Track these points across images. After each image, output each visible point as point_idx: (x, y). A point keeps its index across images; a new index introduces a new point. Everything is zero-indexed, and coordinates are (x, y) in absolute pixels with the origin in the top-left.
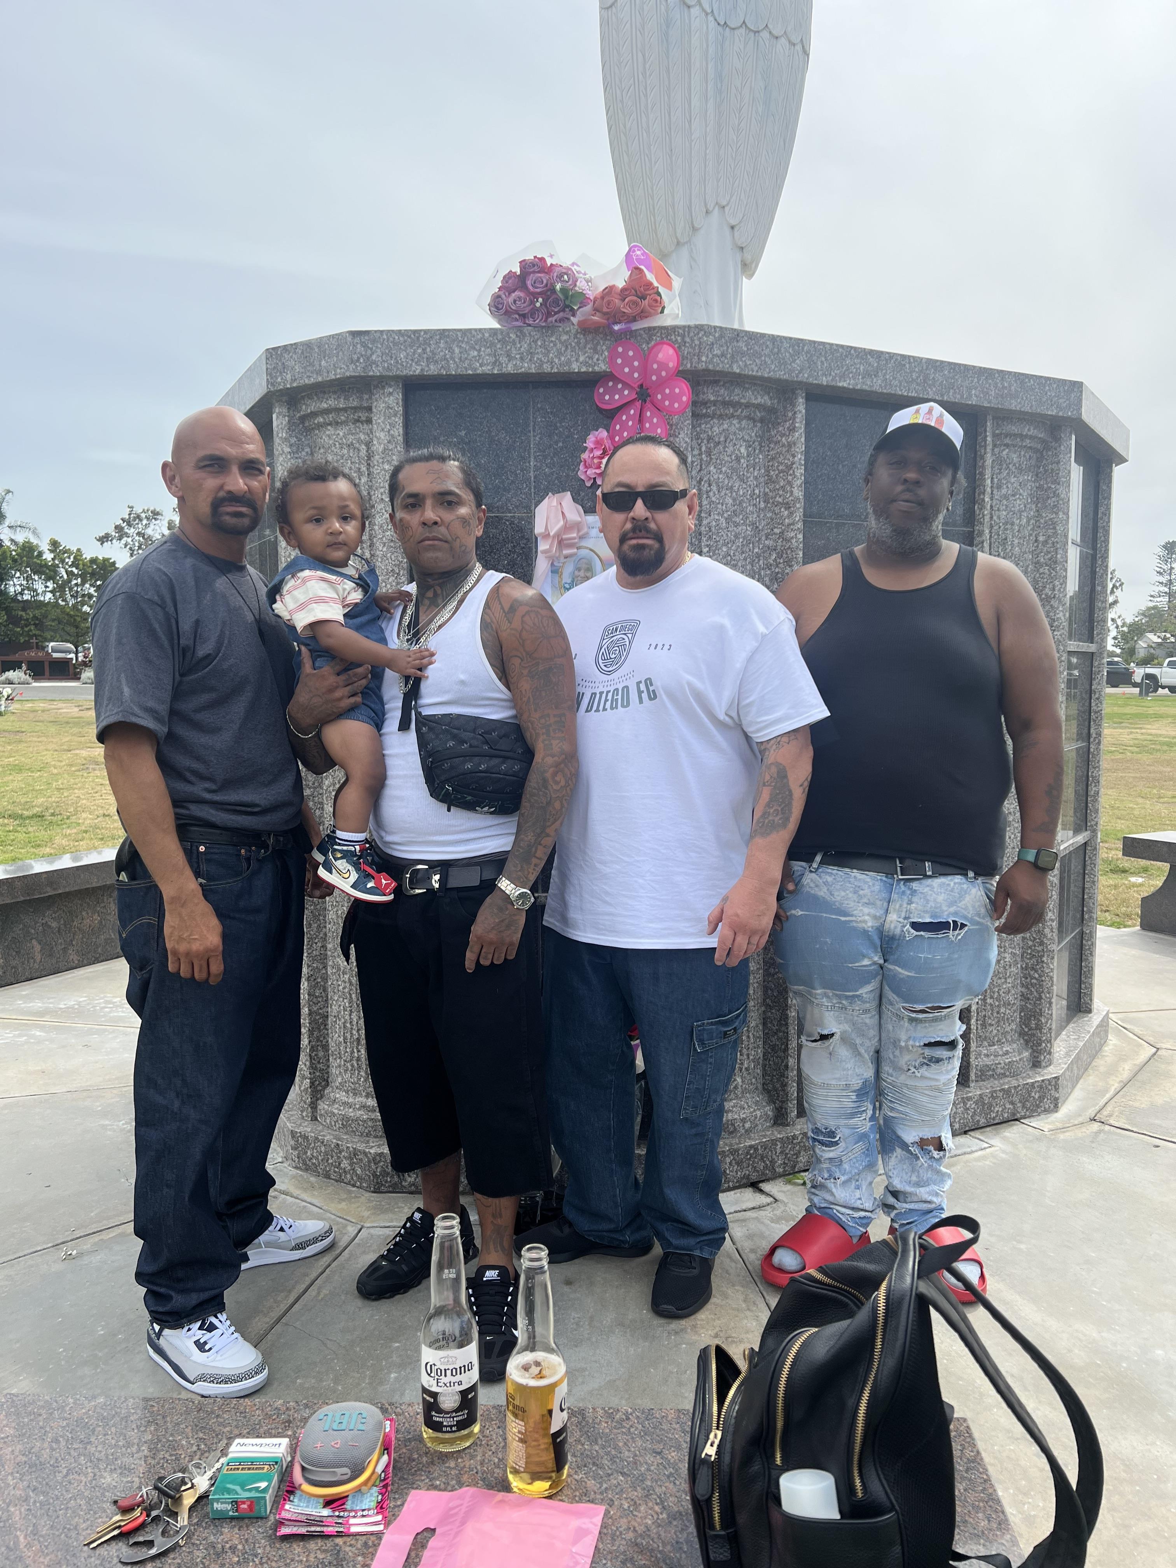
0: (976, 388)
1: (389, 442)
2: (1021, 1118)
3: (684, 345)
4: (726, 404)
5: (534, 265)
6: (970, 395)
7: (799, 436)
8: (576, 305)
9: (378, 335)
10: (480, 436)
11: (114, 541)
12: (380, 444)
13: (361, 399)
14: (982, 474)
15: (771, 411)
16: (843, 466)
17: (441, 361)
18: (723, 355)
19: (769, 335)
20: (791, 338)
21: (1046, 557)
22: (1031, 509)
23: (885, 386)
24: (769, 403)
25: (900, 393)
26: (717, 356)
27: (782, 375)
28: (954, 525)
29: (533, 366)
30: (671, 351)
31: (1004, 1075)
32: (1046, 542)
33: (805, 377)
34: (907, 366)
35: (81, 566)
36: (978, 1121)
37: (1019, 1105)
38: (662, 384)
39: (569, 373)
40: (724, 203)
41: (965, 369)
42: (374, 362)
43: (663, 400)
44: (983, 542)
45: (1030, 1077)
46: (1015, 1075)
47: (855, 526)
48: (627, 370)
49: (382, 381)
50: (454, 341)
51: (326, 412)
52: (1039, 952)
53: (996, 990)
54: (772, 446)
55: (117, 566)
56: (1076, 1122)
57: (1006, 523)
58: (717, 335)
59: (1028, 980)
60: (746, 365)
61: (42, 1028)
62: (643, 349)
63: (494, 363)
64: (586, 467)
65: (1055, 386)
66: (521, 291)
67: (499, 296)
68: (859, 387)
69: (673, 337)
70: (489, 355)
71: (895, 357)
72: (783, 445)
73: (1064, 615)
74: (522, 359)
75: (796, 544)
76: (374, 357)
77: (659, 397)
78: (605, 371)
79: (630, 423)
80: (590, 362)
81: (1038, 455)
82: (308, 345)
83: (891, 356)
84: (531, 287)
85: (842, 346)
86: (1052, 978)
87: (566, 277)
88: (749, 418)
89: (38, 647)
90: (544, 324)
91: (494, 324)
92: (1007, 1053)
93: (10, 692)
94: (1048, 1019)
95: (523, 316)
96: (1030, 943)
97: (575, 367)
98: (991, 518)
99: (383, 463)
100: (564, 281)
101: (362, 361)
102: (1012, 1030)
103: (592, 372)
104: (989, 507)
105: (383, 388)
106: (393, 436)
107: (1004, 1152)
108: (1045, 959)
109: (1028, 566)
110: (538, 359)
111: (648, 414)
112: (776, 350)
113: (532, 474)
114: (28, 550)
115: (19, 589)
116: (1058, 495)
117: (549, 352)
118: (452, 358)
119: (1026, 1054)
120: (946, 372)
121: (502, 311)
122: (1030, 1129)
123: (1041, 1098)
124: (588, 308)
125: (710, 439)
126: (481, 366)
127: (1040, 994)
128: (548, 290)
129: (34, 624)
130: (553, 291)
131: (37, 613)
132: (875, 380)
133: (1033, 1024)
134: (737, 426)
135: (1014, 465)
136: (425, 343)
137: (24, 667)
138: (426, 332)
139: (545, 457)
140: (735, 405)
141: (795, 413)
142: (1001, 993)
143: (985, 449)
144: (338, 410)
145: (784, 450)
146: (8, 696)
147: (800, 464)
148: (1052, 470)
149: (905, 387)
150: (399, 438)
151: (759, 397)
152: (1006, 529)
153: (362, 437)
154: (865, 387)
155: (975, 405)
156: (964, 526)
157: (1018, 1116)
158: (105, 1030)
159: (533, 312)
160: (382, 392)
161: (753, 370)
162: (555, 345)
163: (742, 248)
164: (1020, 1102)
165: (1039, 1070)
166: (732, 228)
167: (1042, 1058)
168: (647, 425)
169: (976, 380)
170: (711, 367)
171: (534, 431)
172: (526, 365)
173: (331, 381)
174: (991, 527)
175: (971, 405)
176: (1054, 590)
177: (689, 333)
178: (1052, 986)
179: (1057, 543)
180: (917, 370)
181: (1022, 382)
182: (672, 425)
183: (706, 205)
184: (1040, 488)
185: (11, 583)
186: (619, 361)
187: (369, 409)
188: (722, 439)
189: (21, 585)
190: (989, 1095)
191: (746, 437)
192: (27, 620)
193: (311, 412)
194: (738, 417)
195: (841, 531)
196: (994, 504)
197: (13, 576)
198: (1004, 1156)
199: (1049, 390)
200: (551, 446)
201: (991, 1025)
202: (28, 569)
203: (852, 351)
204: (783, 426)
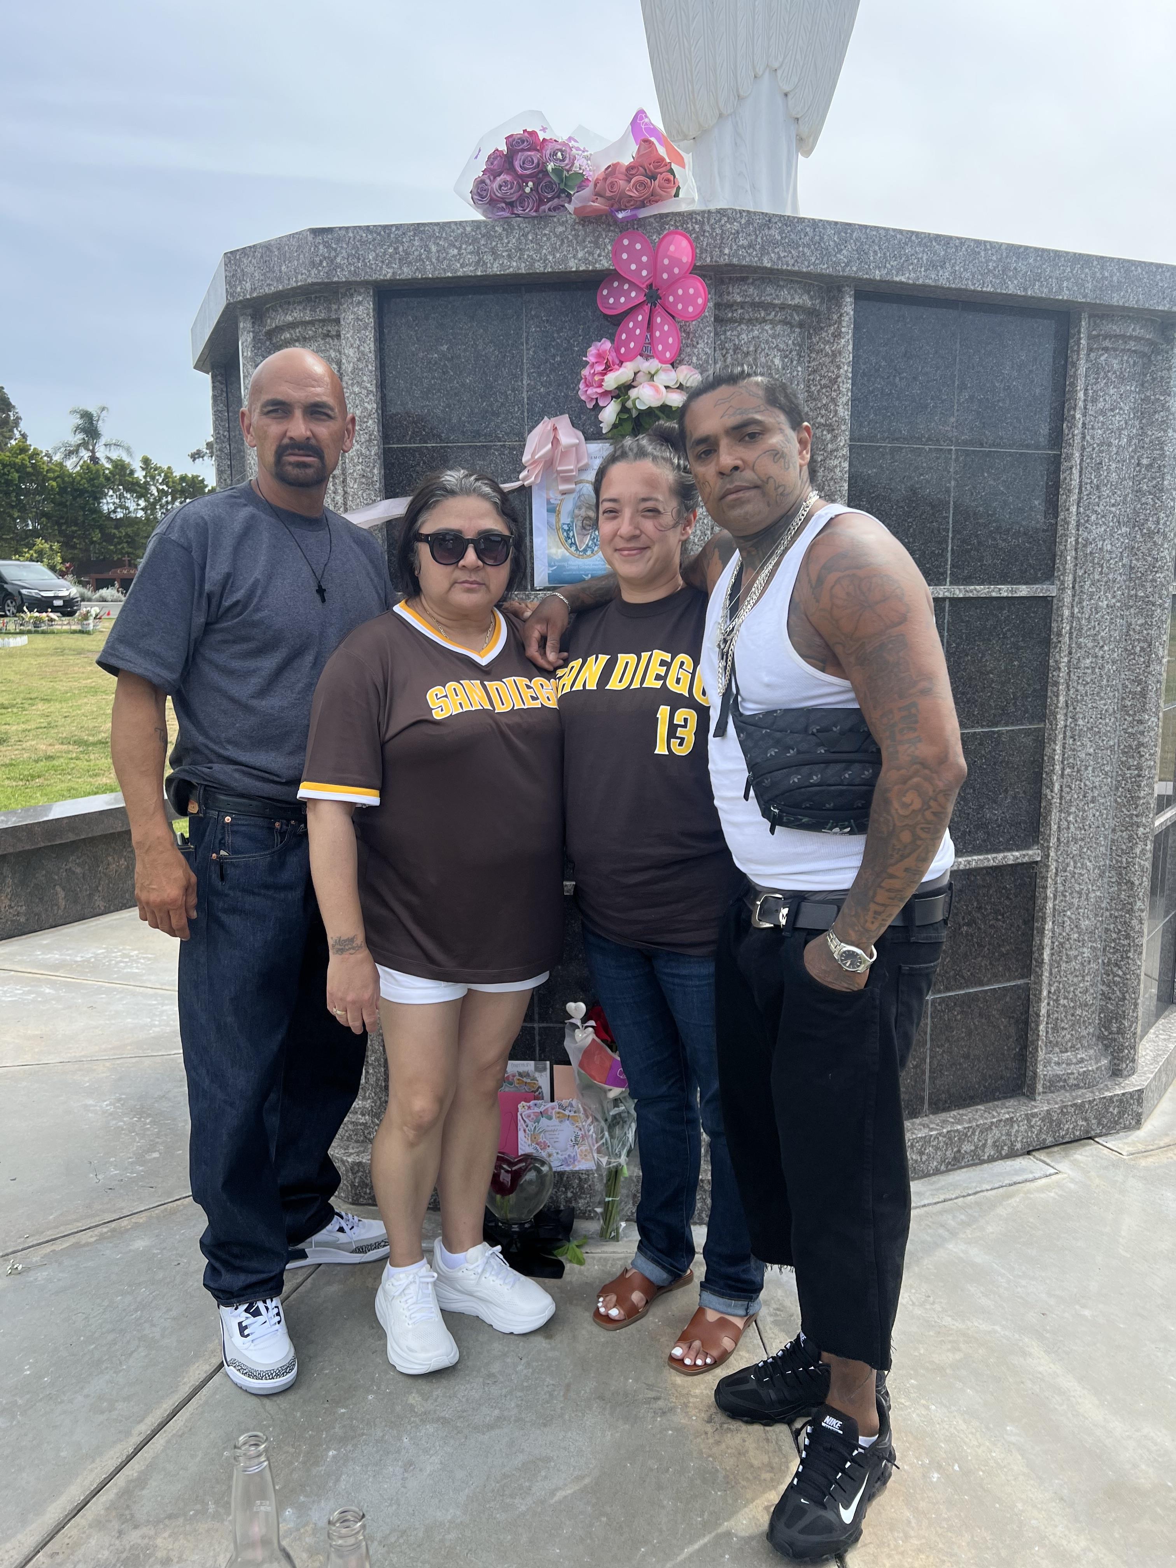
0: (1068, 279)
1: (359, 360)
2: (1096, 1137)
3: (703, 235)
4: (757, 306)
5: (523, 142)
6: (1061, 289)
7: (846, 343)
8: (572, 189)
9: (343, 232)
10: (465, 350)
11: (205, 458)
12: (349, 362)
13: (329, 310)
14: (1073, 385)
15: (812, 312)
16: (901, 379)
17: (416, 262)
18: (750, 246)
19: (809, 220)
20: (836, 223)
21: (1150, 484)
22: (1133, 426)
23: (954, 279)
24: (809, 303)
25: (972, 288)
26: (743, 247)
27: (824, 268)
28: (1037, 447)
29: (523, 265)
30: (685, 243)
31: (1077, 1087)
32: (1151, 465)
33: (853, 270)
34: (983, 254)
35: (171, 484)
36: (1045, 1140)
37: (1094, 1121)
38: (674, 282)
39: (566, 273)
40: (776, 65)
41: (1055, 256)
42: (339, 266)
43: (675, 303)
44: (1071, 468)
45: (1108, 1090)
46: (1090, 1086)
47: (913, 450)
48: (633, 267)
49: (348, 289)
50: (430, 237)
51: (292, 325)
52: (1124, 946)
53: (1072, 989)
54: (813, 355)
55: (205, 483)
56: (1162, 1144)
57: (1101, 444)
58: (743, 221)
59: (1111, 977)
60: (779, 258)
61: (53, 984)
62: (653, 241)
63: (478, 263)
64: (587, 386)
65: (1168, 274)
66: (507, 174)
67: (483, 182)
68: (921, 282)
69: (689, 225)
70: (471, 253)
71: (967, 243)
72: (827, 355)
73: (1170, 554)
74: (509, 256)
75: (840, 474)
76: (338, 260)
77: (671, 299)
78: (608, 270)
79: (638, 332)
80: (590, 259)
81: (1145, 360)
82: (267, 247)
83: (962, 241)
84: (518, 169)
85: (901, 232)
86: (1138, 976)
87: (559, 154)
88: (785, 322)
89: (130, 565)
90: (534, 214)
91: (478, 216)
92: (1082, 1061)
93: (98, 611)
94: (1132, 1022)
95: (511, 204)
96: (1114, 936)
97: (573, 265)
98: (1084, 438)
99: (352, 385)
100: (557, 160)
101: (325, 264)
102: (1088, 1034)
103: (592, 271)
104: (1080, 425)
105: (352, 295)
106: (363, 353)
107: (1072, 1180)
108: (1130, 955)
109: (1127, 495)
110: (529, 256)
111: (659, 320)
112: (817, 238)
113: (525, 395)
114: (121, 469)
115: (112, 507)
116: (1168, 409)
117: (541, 247)
118: (428, 258)
119: (1104, 1062)
120: (1031, 261)
121: (487, 199)
122: (1106, 1151)
123: (1121, 1114)
124: (588, 191)
125: (736, 348)
126: (462, 266)
127: (1123, 994)
128: (539, 172)
129: (127, 542)
130: (545, 172)
131: (129, 530)
132: (941, 273)
133: (1114, 1027)
134: (770, 332)
135: (1115, 373)
136: (397, 241)
137: (117, 585)
138: (398, 227)
139: (540, 375)
140: (768, 307)
141: (841, 315)
142: (1077, 992)
143: (1078, 354)
144: (305, 324)
145: (828, 360)
146: (97, 615)
147: (847, 377)
148: (1162, 377)
149: (978, 281)
150: (370, 355)
151: (797, 297)
152: (1101, 452)
153: (333, 354)
154: (929, 282)
155: (1067, 301)
156: (1051, 449)
157: (1093, 1133)
158: (115, 989)
159: (523, 198)
160: (350, 301)
161: (788, 263)
162: (549, 239)
163: (797, 119)
164: (1096, 1118)
165: (1121, 1080)
166: (786, 95)
167: (1124, 1066)
168: (658, 334)
169: (1069, 269)
170: (735, 261)
171: (527, 343)
172: (515, 264)
173: (292, 289)
174: (1083, 449)
175: (1061, 300)
176: (1158, 523)
177: (709, 220)
178: (1139, 984)
179: (1164, 466)
180: (994, 258)
181: (1128, 271)
182: (688, 333)
183: (754, 68)
184: (1146, 400)
185: (105, 501)
186: (625, 256)
187: (337, 321)
188: (752, 349)
189: (114, 503)
190: (1059, 1111)
191: (782, 346)
192: (120, 537)
193: (276, 327)
194: (772, 322)
195: (897, 457)
196: (1087, 422)
197: (106, 495)
198: (1072, 1186)
199: (1161, 280)
200: (546, 361)
201: (1063, 1029)
202: (121, 487)
203: (914, 238)
204: (827, 331)
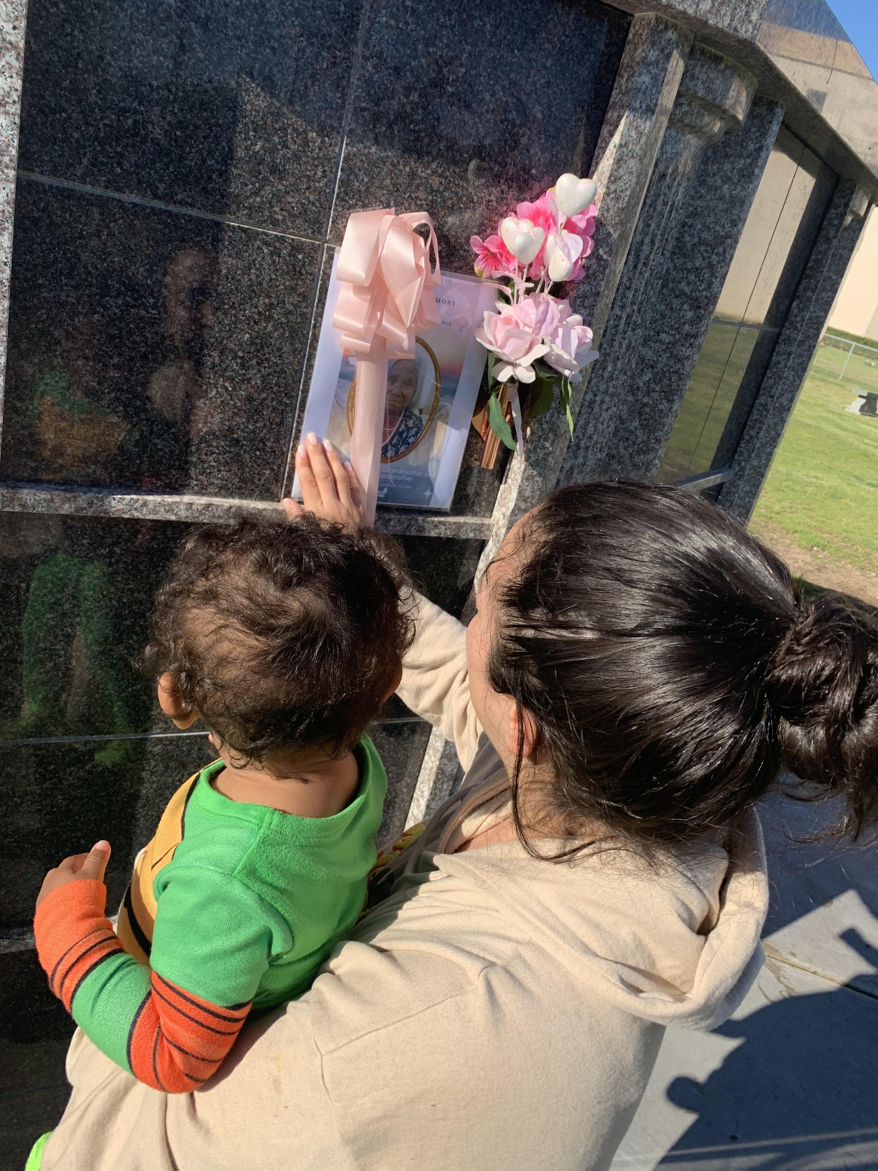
204: (732, 163)
